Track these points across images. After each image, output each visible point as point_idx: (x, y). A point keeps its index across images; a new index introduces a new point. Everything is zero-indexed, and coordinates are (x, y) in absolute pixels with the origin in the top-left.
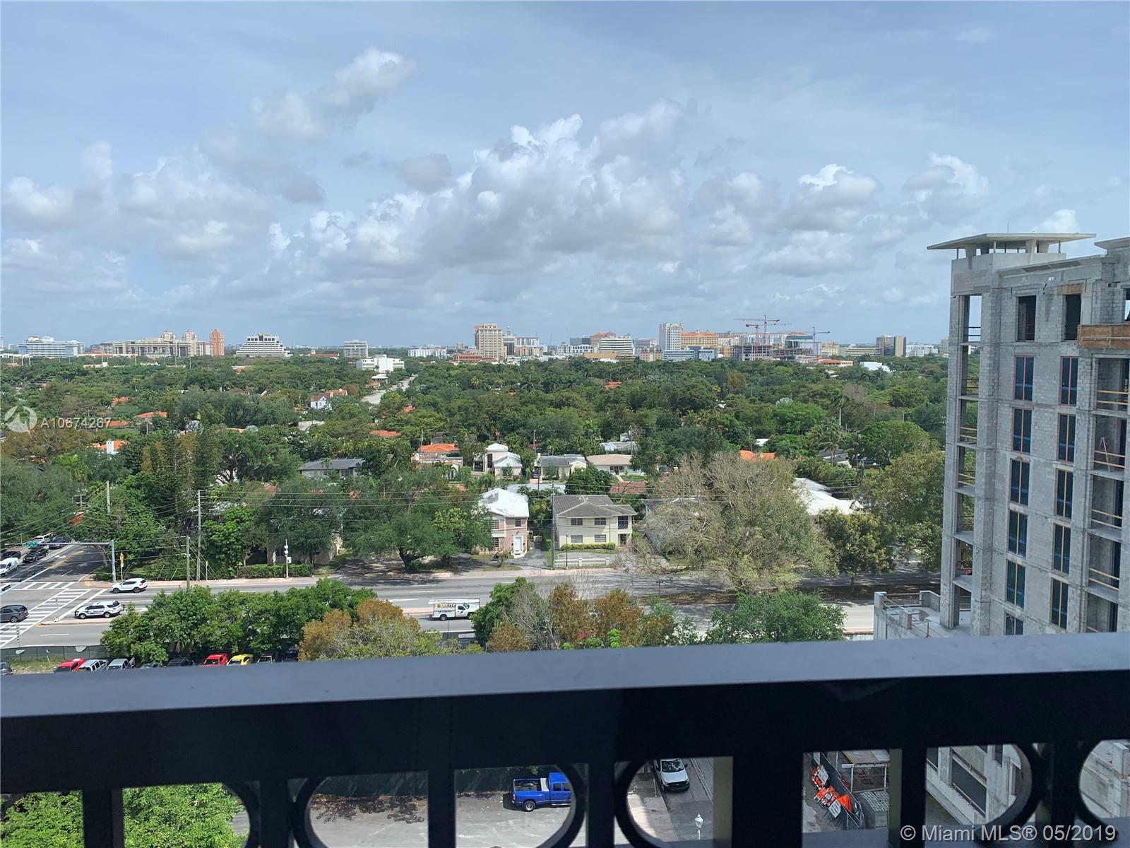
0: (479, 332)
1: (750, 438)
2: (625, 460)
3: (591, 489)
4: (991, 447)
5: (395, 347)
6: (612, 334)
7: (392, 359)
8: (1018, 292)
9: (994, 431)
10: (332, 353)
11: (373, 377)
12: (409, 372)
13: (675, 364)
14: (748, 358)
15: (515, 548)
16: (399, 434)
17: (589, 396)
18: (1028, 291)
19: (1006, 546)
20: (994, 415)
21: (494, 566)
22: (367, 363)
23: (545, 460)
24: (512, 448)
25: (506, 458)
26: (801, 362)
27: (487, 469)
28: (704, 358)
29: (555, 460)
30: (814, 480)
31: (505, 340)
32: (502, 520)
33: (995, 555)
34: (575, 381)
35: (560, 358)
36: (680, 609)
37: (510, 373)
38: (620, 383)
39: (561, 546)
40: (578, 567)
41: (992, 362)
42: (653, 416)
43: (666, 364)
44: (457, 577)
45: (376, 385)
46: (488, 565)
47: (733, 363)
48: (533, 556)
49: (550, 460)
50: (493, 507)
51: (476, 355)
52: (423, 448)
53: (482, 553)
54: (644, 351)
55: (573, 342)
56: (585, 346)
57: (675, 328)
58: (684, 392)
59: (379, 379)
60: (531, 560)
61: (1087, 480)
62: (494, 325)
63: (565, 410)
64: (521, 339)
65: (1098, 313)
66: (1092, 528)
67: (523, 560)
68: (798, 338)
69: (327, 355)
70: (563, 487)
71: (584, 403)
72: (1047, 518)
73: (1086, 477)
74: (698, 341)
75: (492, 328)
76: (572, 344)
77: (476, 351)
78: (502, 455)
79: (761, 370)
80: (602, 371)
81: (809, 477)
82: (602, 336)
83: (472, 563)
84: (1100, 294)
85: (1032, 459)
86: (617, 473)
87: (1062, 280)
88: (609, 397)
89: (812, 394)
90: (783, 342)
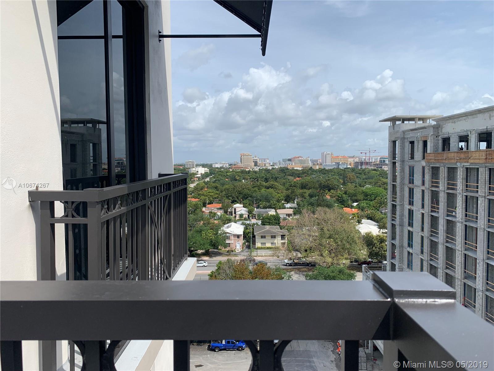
0: (242, 156)
1: (350, 202)
2: (291, 211)
3: (272, 223)
4: (401, 204)
5: (208, 163)
6: (301, 157)
7: (204, 168)
8: (409, 139)
9: (403, 197)
10: (181, 166)
11: (195, 176)
12: (211, 174)
13: (326, 170)
14: (362, 167)
15: (237, 247)
16: (199, 200)
17: (284, 184)
18: (412, 139)
19: (407, 245)
20: (402, 190)
21: (227, 255)
22: (193, 170)
23: (258, 211)
24: (245, 206)
25: (242, 210)
26: (385, 169)
27: (234, 215)
28: (341, 167)
29: (262, 211)
30: (373, 221)
31: (253, 160)
32: (232, 236)
33: (404, 248)
34: (278, 177)
35: (277, 167)
36: (301, 274)
37: (253, 174)
38: (301, 178)
39: (256, 247)
40: (262, 256)
41: (401, 168)
42: (308, 192)
43: (322, 170)
44: (211, 259)
45: (196, 179)
46: (224, 254)
47: (353, 170)
48: (244, 251)
49: (260, 211)
50: (228, 230)
51: (241, 166)
52: (207, 206)
53: (223, 250)
54: (314, 164)
55: (284, 160)
56: (289, 162)
57: (329, 154)
58: (325, 182)
59: (197, 177)
60: (243, 253)
61: (428, 217)
62: (249, 153)
63: (270, 190)
64: (261, 160)
65: (432, 148)
66: (431, 236)
67: (240, 253)
68: (385, 158)
69: (178, 167)
70: (260, 222)
71: (281, 187)
72: (419, 233)
73: (428, 215)
74: (339, 160)
75: (248, 154)
76: (283, 161)
77: (241, 165)
78: (240, 209)
79: (365, 172)
80: (293, 173)
81: (371, 219)
82: (297, 158)
83: (218, 254)
84: (432, 140)
85: (414, 208)
86: (289, 217)
87: (422, 134)
88: (291, 184)
89: (383, 183)
90: (379, 160)
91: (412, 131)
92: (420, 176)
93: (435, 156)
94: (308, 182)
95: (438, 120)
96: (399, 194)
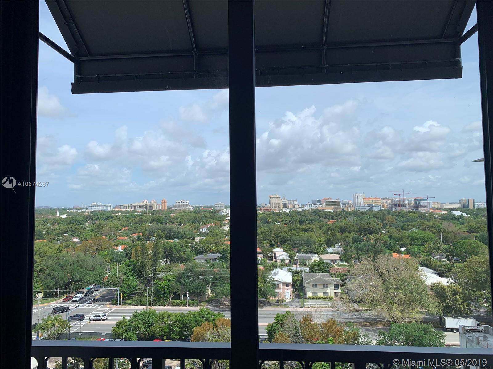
0: (271, 198)
1: (397, 247)
2: (337, 257)
3: (321, 270)
6: (331, 199)
10: (210, 208)
11: (226, 218)
13: (361, 212)
14: (396, 209)
15: (286, 297)
17: (320, 227)
21: (276, 305)
22: (224, 212)
23: (300, 256)
24: (285, 250)
25: (282, 255)
26: (422, 211)
27: (274, 260)
28: (375, 209)
29: (305, 256)
30: (429, 268)
31: (282, 201)
32: (280, 284)
34: (314, 220)
35: (307, 209)
36: (364, 329)
37: (285, 216)
38: (335, 221)
39: (307, 297)
40: (316, 307)
42: (350, 236)
43: (356, 212)
44: (260, 309)
45: (227, 221)
47: (389, 212)
48: (295, 301)
49: (302, 256)
50: (276, 278)
51: (270, 208)
53: (272, 299)
54: (346, 206)
55: (313, 202)
56: (319, 204)
57: (361, 196)
58: (365, 225)
59: (228, 219)
60: (294, 303)
62: (278, 195)
63: (309, 233)
64: (289, 201)
67: (290, 303)
68: (420, 200)
69: (208, 209)
70: (308, 269)
71: (318, 230)
74: (372, 202)
78: (280, 253)
79: (402, 215)
80: (326, 215)
81: (427, 266)
82: (326, 200)
83: (267, 303)
86: (334, 263)
88: (329, 227)
89: (427, 227)
90: (413, 202)
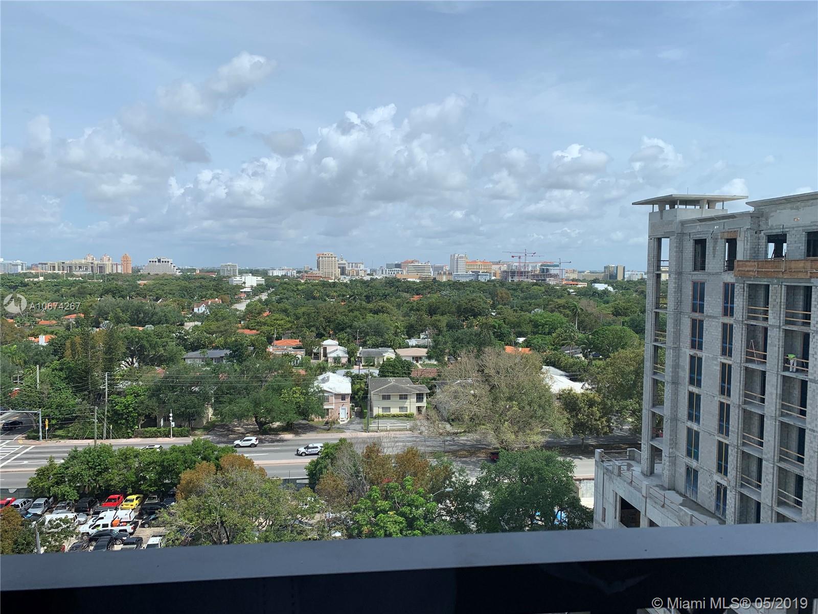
0: (320, 258)
1: (512, 337)
2: (423, 352)
3: (398, 373)
4: (676, 346)
5: (259, 268)
6: (416, 261)
7: (256, 277)
8: (695, 236)
10: (212, 272)
11: (241, 290)
12: (267, 286)
13: (461, 284)
14: (513, 279)
15: (341, 416)
16: (259, 332)
17: (399, 306)
18: (701, 236)
19: (686, 417)
20: (678, 322)
21: (324, 429)
22: (237, 280)
23: (365, 352)
24: (341, 343)
25: (337, 350)
26: (550, 283)
27: (323, 358)
28: (482, 279)
29: (372, 352)
31: (339, 264)
32: (331, 396)
33: (679, 423)
34: (389, 295)
35: (379, 278)
36: (459, 461)
37: (342, 288)
38: (421, 296)
39: (374, 415)
40: (385, 431)
41: (677, 285)
42: (444, 320)
43: (455, 283)
44: (298, 438)
45: (243, 296)
46: (320, 429)
47: (502, 283)
48: (354, 423)
49: (369, 352)
50: (325, 386)
51: (317, 275)
52: (275, 342)
53: (317, 420)
54: (439, 274)
55: (388, 266)
56: (397, 269)
57: (461, 257)
58: (466, 304)
59: (245, 292)
60: (353, 425)
61: (741, 370)
62: (331, 253)
63: (381, 316)
64: (351, 264)
65: (749, 252)
66: (744, 404)
67: (347, 425)
68: (548, 266)
69: (208, 274)
70: (377, 372)
71: (395, 311)
72: (714, 397)
73: (741, 368)
74: (478, 267)
75: (330, 255)
76: (387, 268)
77: (318, 272)
78: (333, 348)
79: (522, 289)
80: (409, 287)
81: (554, 366)
82: (409, 262)
83: (309, 427)
84: (749, 238)
85: (704, 354)
86: (417, 362)
87: (724, 228)
88: (412, 306)
89: (557, 306)
90: (538, 269)
91: (701, 222)
92: (719, 300)
93: (759, 266)
94: (439, 302)
95: (760, 204)
96: (672, 330)
